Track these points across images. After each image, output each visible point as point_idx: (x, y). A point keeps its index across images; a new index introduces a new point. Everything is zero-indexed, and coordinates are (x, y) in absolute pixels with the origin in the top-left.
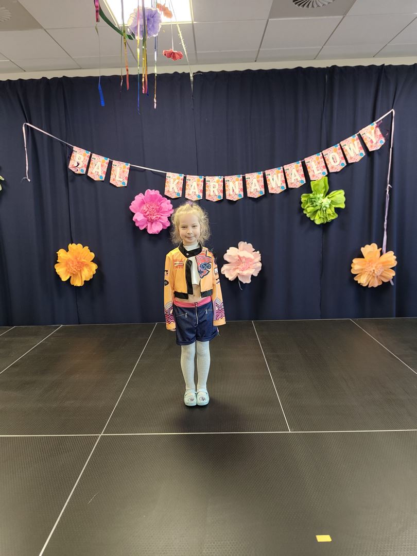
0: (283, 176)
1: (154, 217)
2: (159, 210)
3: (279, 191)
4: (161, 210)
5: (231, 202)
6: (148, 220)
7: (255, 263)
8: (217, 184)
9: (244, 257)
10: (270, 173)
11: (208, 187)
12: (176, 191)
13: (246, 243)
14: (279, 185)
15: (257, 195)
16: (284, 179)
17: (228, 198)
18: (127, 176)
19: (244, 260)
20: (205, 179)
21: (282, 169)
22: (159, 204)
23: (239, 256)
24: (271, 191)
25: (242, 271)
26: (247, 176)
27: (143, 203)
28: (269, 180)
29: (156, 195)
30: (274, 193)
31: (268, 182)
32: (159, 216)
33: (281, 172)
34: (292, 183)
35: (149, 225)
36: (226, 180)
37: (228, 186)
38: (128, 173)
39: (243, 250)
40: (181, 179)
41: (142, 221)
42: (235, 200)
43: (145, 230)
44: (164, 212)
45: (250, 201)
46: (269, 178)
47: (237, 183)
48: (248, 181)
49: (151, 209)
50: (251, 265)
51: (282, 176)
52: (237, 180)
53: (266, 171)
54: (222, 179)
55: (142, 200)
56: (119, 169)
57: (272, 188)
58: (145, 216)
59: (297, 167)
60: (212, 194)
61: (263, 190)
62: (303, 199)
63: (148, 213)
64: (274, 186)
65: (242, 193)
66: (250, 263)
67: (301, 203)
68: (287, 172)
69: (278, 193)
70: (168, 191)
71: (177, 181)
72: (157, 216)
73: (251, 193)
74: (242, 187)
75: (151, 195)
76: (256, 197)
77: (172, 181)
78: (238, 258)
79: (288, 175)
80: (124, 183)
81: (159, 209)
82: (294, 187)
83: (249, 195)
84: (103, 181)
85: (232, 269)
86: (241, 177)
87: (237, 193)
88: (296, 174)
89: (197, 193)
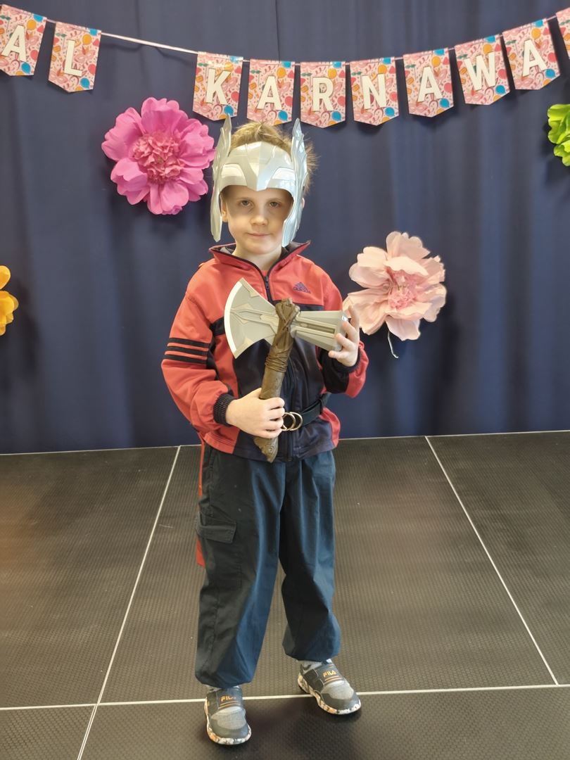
0: (502, 59)
1: (167, 170)
2: (181, 152)
3: (490, 98)
4: (185, 151)
5: (366, 129)
6: (151, 180)
7: (430, 287)
8: (329, 83)
9: (402, 272)
10: (468, 52)
11: (306, 88)
12: (223, 101)
13: (405, 235)
14: (492, 83)
15: (433, 111)
16: (502, 66)
17: (358, 117)
18: (94, 62)
19: (402, 280)
20: (298, 70)
21: (498, 42)
22: (179, 135)
23: (389, 270)
24: (469, 100)
25: (397, 307)
26: (408, 59)
27: (137, 134)
28: (465, 70)
29: (171, 112)
30: (479, 103)
31: (461, 76)
32: (179, 168)
33: (497, 50)
34: (523, 78)
35: (153, 192)
36: (352, 71)
37: (358, 87)
38: (97, 55)
39: (398, 255)
40: (237, 71)
41: (135, 181)
42: (376, 123)
43: (143, 204)
44: (193, 157)
45: (417, 125)
46: (467, 64)
47: (381, 78)
48: (411, 74)
49: (158, 151)
50: (419, 292)
51: (497, 59)
52: (382, 71)
53: (457, 47)
54: (344, 69)
55: (136, 124)
56: (71, 44)
57: (473, 92)
58: (142, 168)
59: (536, 34)
60: (316, 107)
61: (449, 96)
62: (552, 119)
63: (151, 159)
64: (478, 85)
65: (395, 105)
66: (417, 287)
67: (547, 128)
68: (513, 50)
69: (489, 102)
70: (203, 103)
71: (225, 75)
72: (175, 167)
73: (418, 104)
74: (394, 89)
75: (159, 112)
76: (431, 115)
77: (212, 73)
78: (387, 276)
79: (514, 56)
80: (85, 82)
81: (179, 148)
82: (529, 88)
83: (413, 110)
84: (30, 77)
85: (372, 303)
86: (393, 64)
87: (383, 104)
88: (536, 53)
89: (278, 107)
